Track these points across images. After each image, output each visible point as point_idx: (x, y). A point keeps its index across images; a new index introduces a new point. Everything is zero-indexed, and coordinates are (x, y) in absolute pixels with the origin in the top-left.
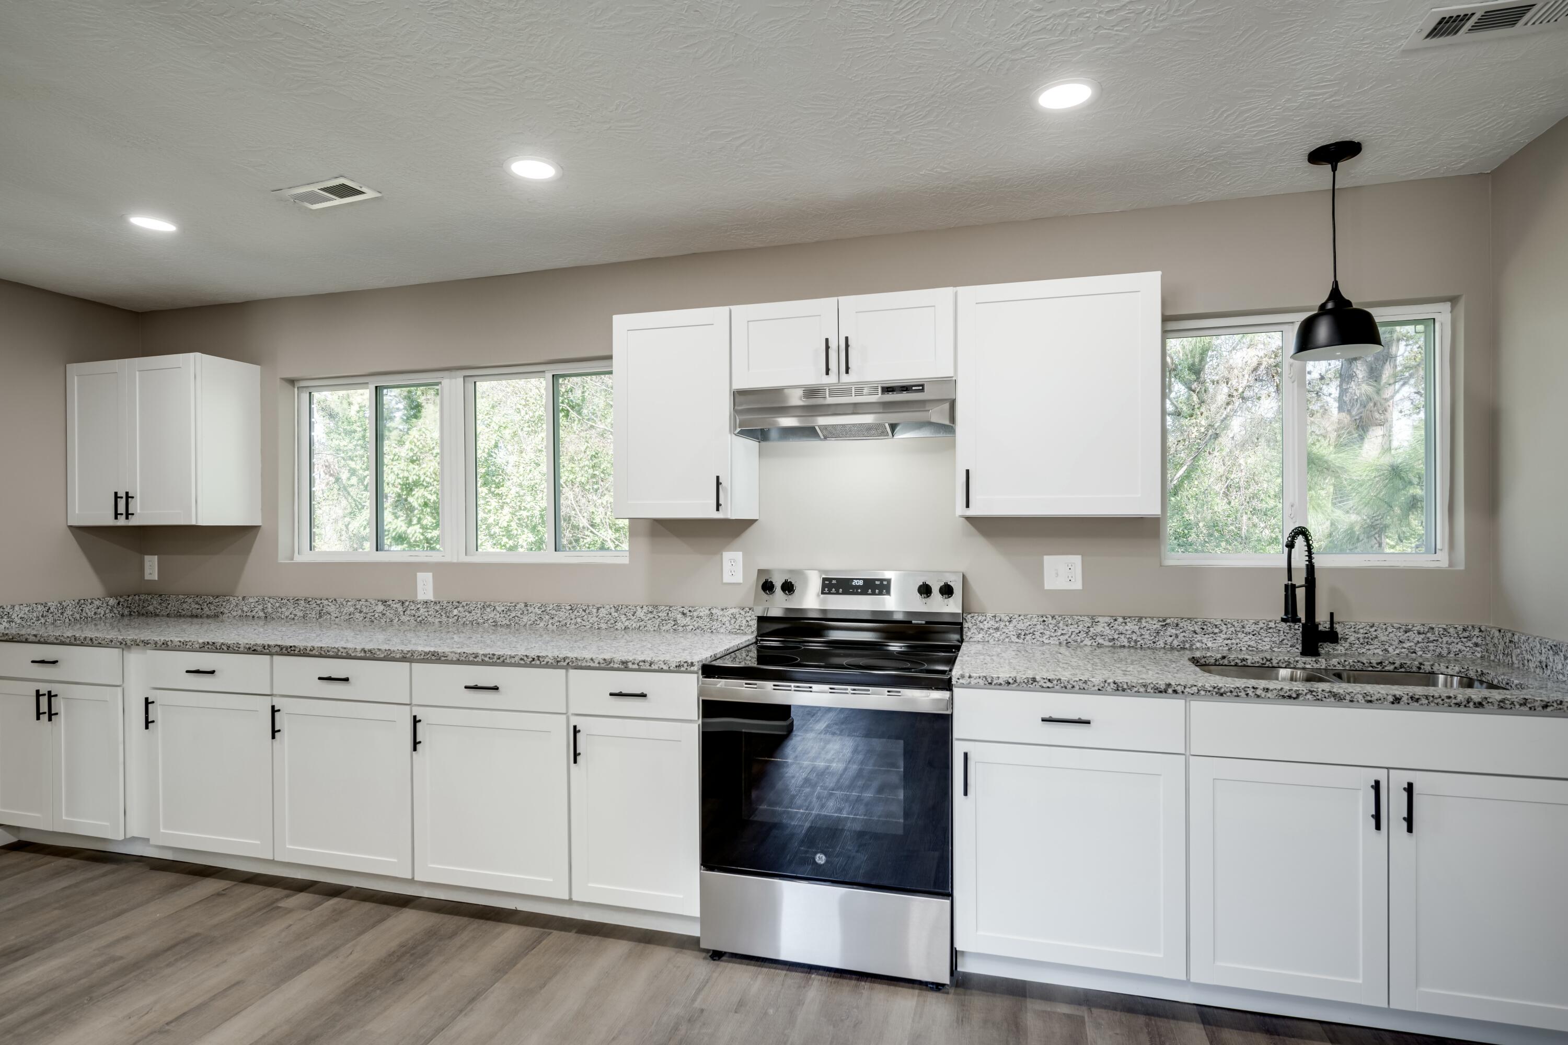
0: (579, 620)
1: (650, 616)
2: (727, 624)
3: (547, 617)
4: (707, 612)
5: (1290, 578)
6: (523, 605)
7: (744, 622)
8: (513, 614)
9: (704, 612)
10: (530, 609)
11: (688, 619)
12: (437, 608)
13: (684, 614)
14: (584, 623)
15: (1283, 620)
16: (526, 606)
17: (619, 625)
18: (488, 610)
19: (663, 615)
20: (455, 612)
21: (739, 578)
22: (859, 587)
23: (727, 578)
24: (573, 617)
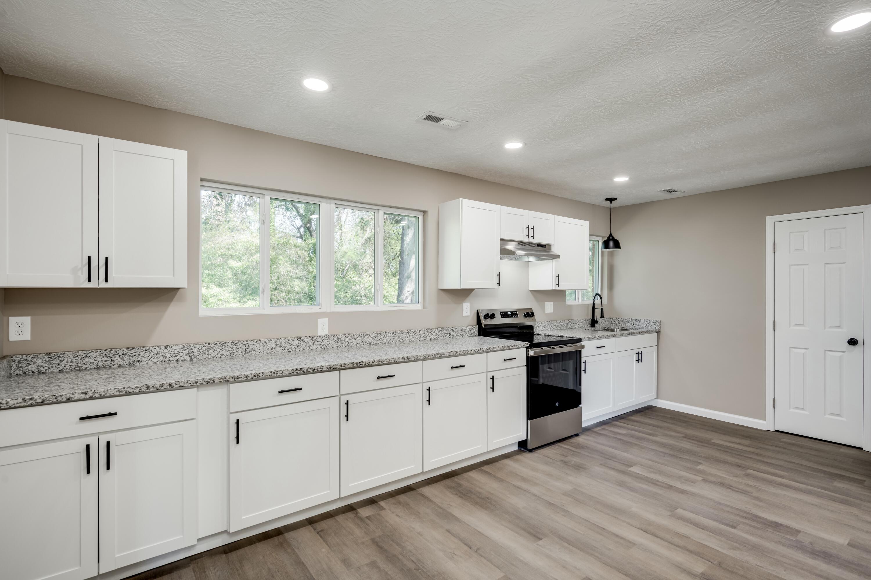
0: (411, 337)
1: (441, 332)
2: (468, 333)
3: (396, 338)
4: (461, 329)
5: (602, 307)
6: (384, 333)
7: (473, 332)
8: (379, 338)
9: (460, 329)
10: (388, 334)
11: (454, 332)
12: (336, 338)
13: (453, 330)
14: (413, 339)
15: (600, 317)
16: (386, 333)
17: (428, 338)
18: (366, 337)
19: (445, 331)
20: (347, 340)
21: (468, 314)
22: (509, 315)
23: (465, 314)
24: (408, 336)
